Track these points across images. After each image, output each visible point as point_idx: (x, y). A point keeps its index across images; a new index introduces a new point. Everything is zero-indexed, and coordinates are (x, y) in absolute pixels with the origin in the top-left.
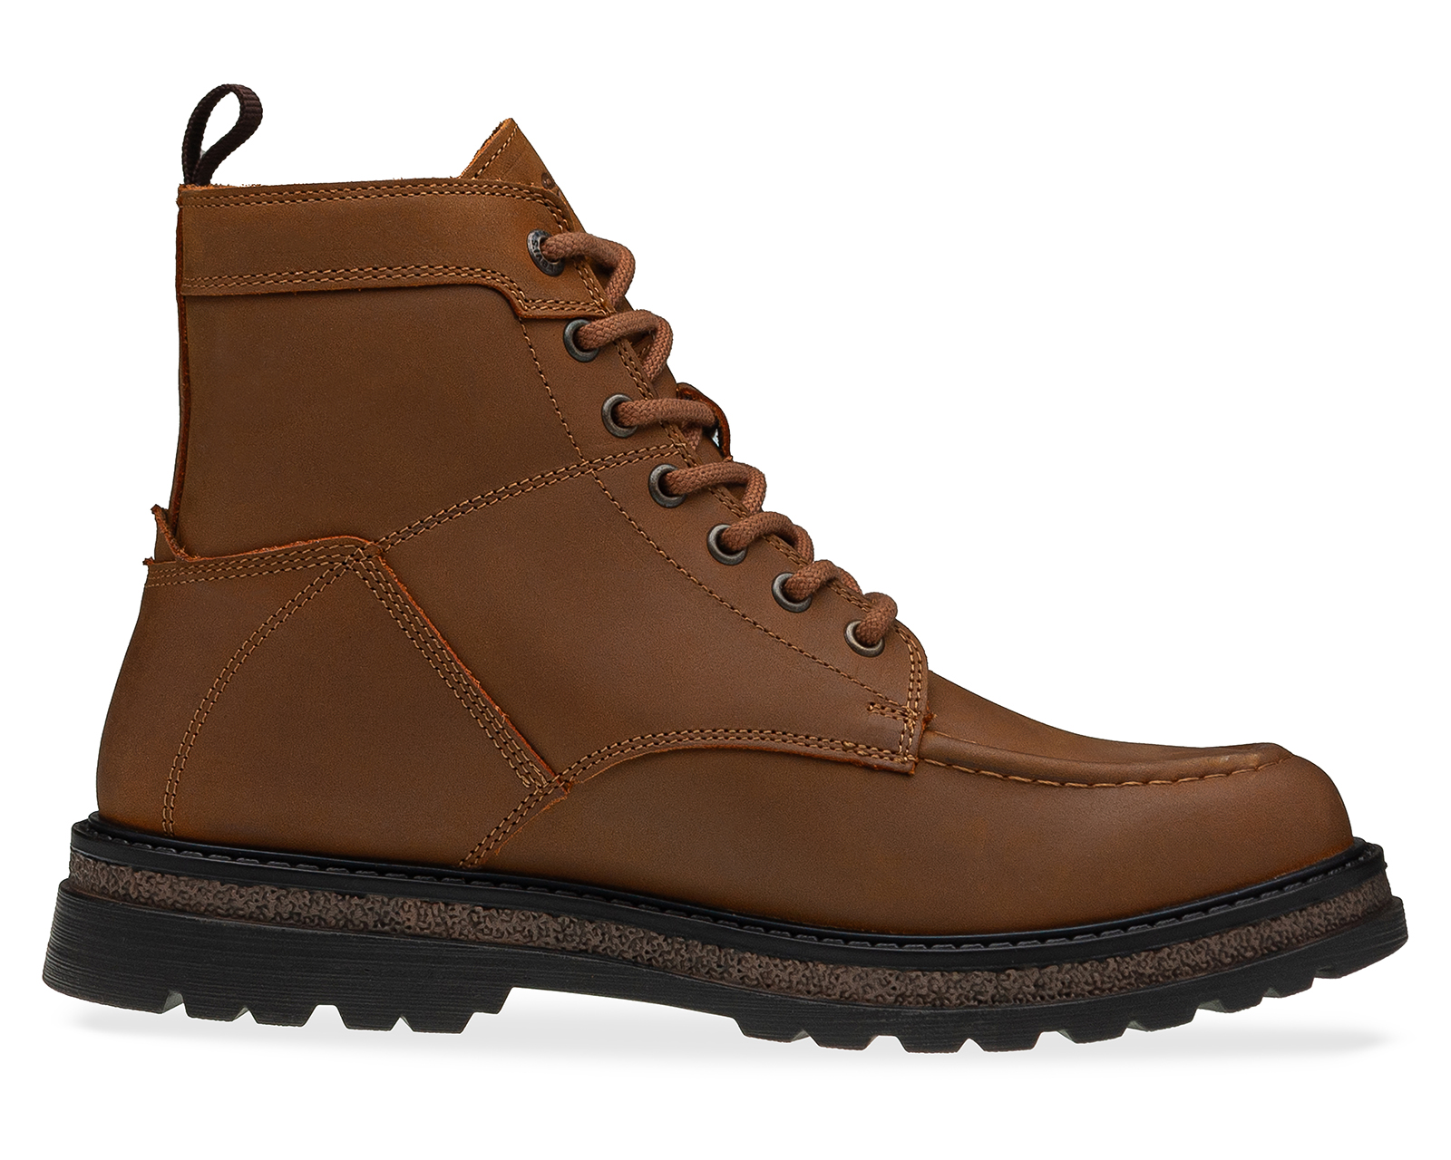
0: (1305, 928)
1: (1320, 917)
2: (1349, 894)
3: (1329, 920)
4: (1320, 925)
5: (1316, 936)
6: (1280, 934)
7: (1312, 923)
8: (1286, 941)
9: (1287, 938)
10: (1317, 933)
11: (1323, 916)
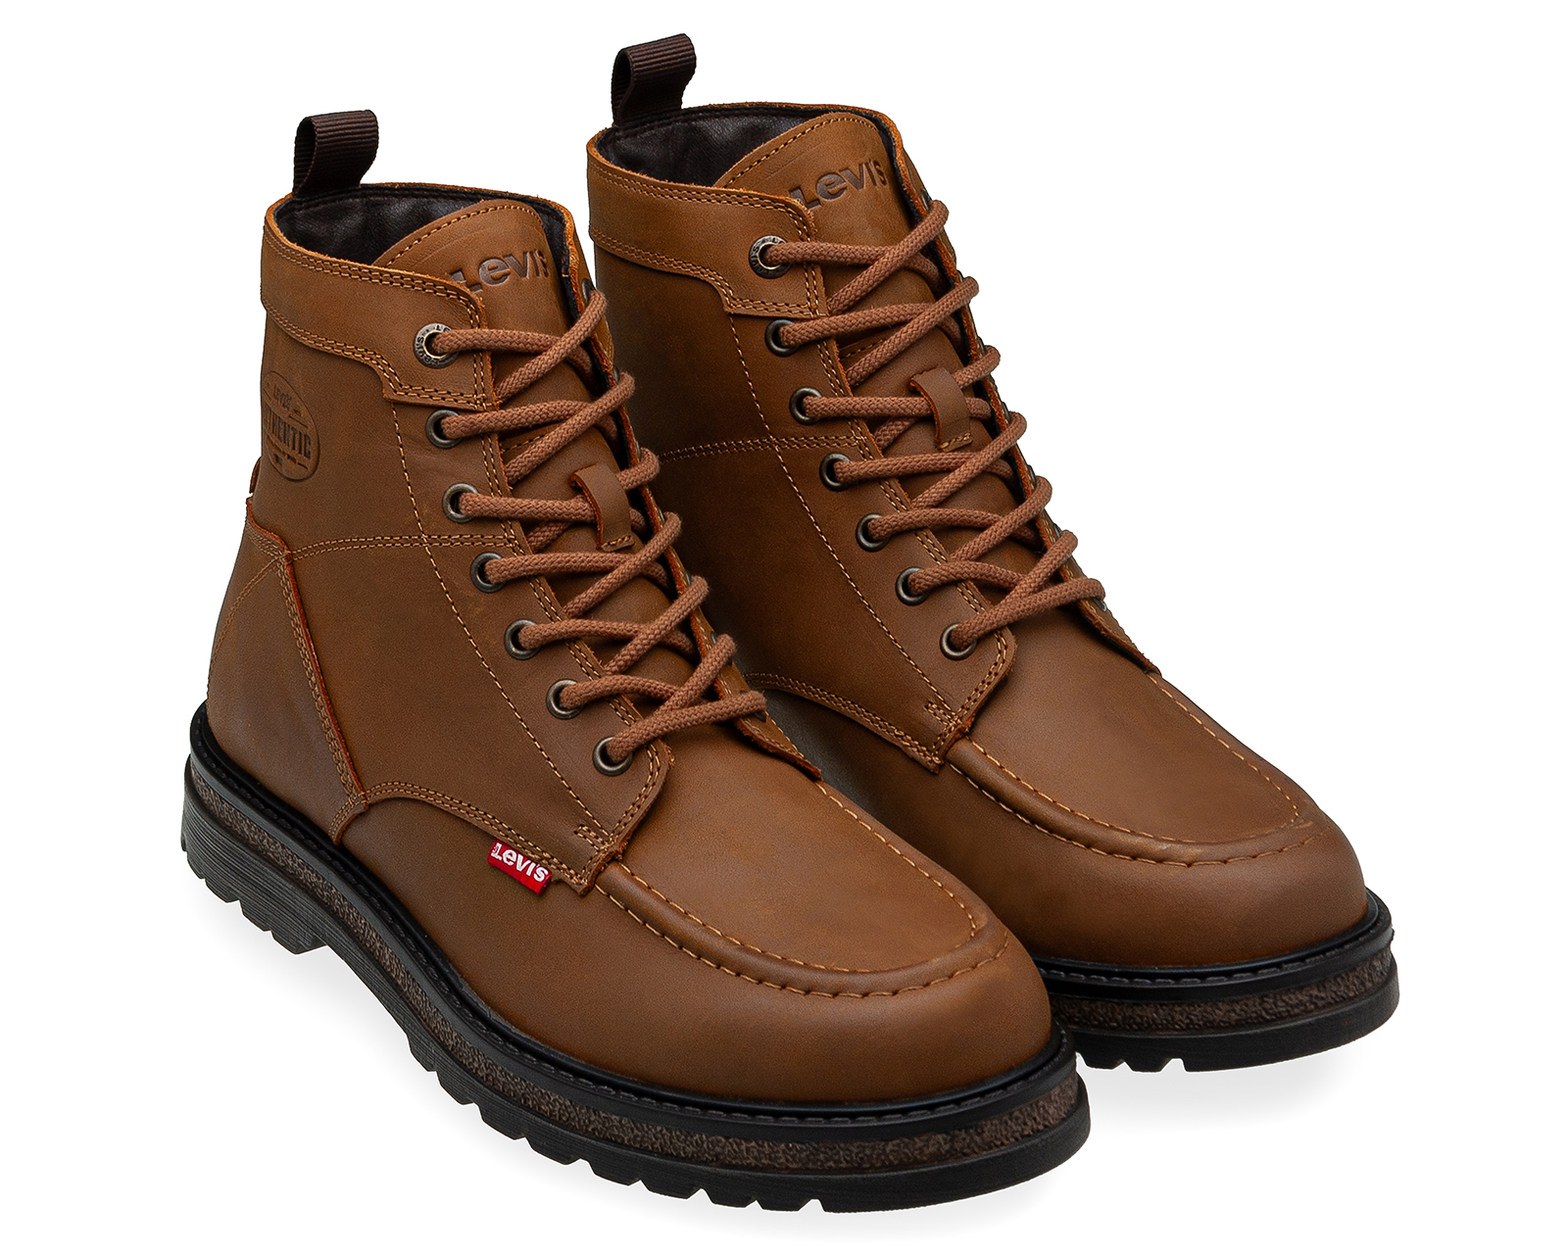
0: (1166, 1020)
1: (1182, 1015)
2: (1220, 1004)
3: (1191, 1020)
4: (1181, 1021)
5: (1177, 1030)
6: (1141, 1017)
7: (1173, 1018)
8: (1146, 1025)
9: (1147, 1022)
10: (1177, 1027)
11: (1185, 1014)
